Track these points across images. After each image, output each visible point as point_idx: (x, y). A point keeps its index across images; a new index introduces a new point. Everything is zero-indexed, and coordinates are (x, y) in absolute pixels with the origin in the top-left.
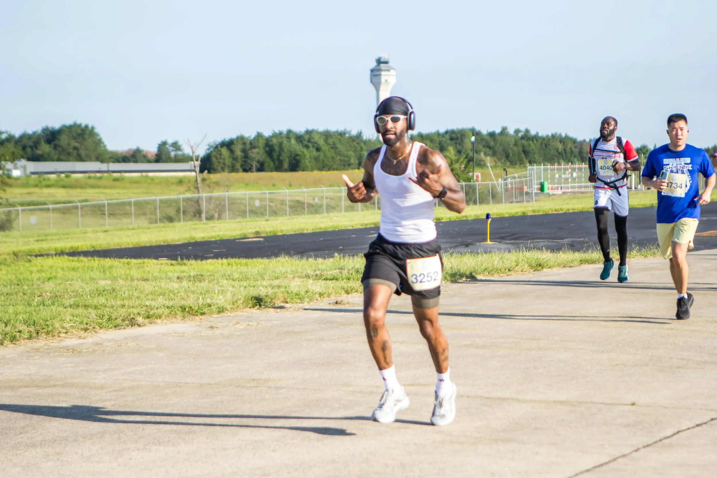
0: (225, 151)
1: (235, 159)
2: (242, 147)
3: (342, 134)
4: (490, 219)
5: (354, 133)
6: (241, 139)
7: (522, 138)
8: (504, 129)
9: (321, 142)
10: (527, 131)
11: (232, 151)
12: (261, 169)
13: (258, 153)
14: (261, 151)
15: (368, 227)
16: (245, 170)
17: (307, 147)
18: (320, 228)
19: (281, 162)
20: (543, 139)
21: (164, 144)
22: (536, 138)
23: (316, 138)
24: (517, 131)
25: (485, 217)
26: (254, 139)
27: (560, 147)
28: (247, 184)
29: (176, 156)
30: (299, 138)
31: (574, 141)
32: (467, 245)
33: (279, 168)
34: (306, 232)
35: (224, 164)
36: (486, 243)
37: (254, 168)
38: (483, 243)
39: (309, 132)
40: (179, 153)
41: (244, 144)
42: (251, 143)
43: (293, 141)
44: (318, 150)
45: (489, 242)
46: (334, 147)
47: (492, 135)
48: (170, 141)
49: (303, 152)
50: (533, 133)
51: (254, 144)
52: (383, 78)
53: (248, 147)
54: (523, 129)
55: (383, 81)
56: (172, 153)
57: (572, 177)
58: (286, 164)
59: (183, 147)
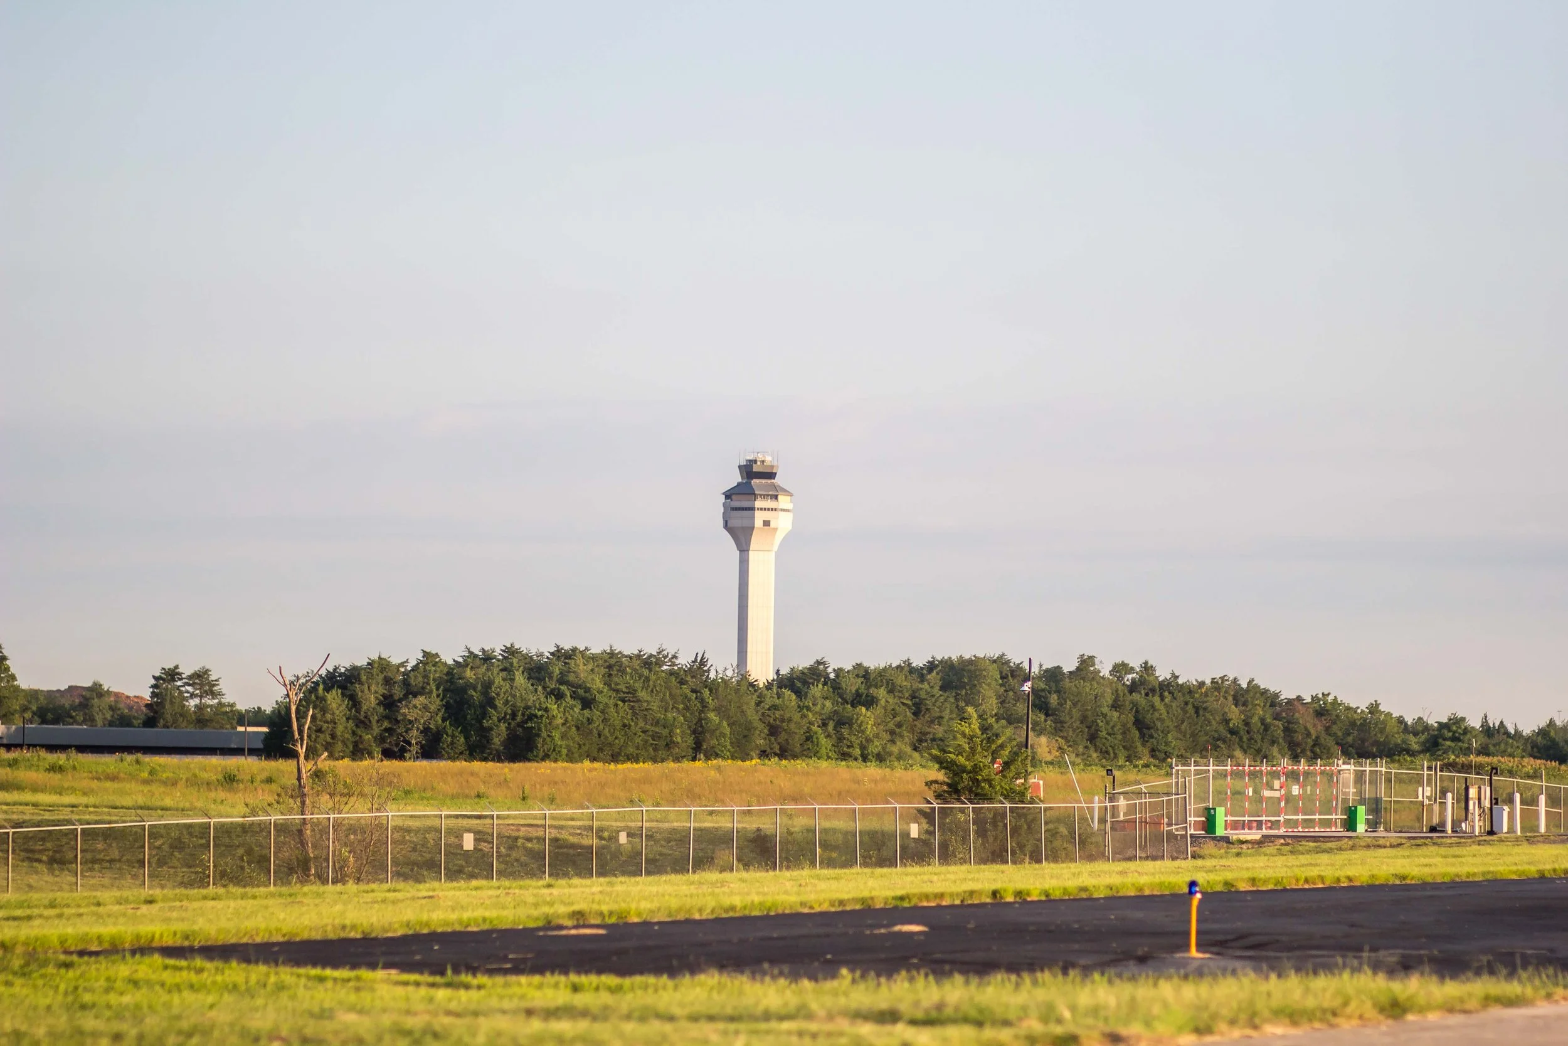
0: (334, 699)
1: (363, 723)
2: (382, 690)
3: (649, 663)
4: (1199, 896)
5: (685, 660)
6: (381, 666)
7: (1133, 688)
8: (1086, 662)
9: (597, 683)
10: (1147, 668)
11: (354, 702)
12: (431, 750)
13: (426, 708)
14: (435, 703)
15: (848, 908)
16: (388, 754)
17: (559, 696)
18: (733, 908)
19: (485, 734)
20: (1188, 690)
21: (172, 675)
22: (1168, 688)
23: (581, 670)
24: (1120, 669)
25: (1186, 890)
26: (415, 668)
27: (1235, 714)
28: (407, 793)
29: (200, 708)
30: (537, 670)
31: (1272, 699)
32: (1142, 960)
33: (478, 750)
34: (697, 916)
35: (333, 736)
36: (1186, 955)
37: (415, 749)
38: (1178, 955)
39: (564, 656)
40: (209, 701)
41: (388, 681)
42: (406, 683)
43: (520, 679)
44: (587, 703)
45: (1194, 952)
46: (628, 697)
47: (1053, 675)
48: (186, 670)
49: (546, 710)
50: (1163, 673)
51: (416, 681)
52: (759, 518)
53: (398, 692)
54: (1136, 663)
55: (758, 523)
56: (193, 703)
57: (1288, 798)
58: (497, 740)
59: (222, 686)
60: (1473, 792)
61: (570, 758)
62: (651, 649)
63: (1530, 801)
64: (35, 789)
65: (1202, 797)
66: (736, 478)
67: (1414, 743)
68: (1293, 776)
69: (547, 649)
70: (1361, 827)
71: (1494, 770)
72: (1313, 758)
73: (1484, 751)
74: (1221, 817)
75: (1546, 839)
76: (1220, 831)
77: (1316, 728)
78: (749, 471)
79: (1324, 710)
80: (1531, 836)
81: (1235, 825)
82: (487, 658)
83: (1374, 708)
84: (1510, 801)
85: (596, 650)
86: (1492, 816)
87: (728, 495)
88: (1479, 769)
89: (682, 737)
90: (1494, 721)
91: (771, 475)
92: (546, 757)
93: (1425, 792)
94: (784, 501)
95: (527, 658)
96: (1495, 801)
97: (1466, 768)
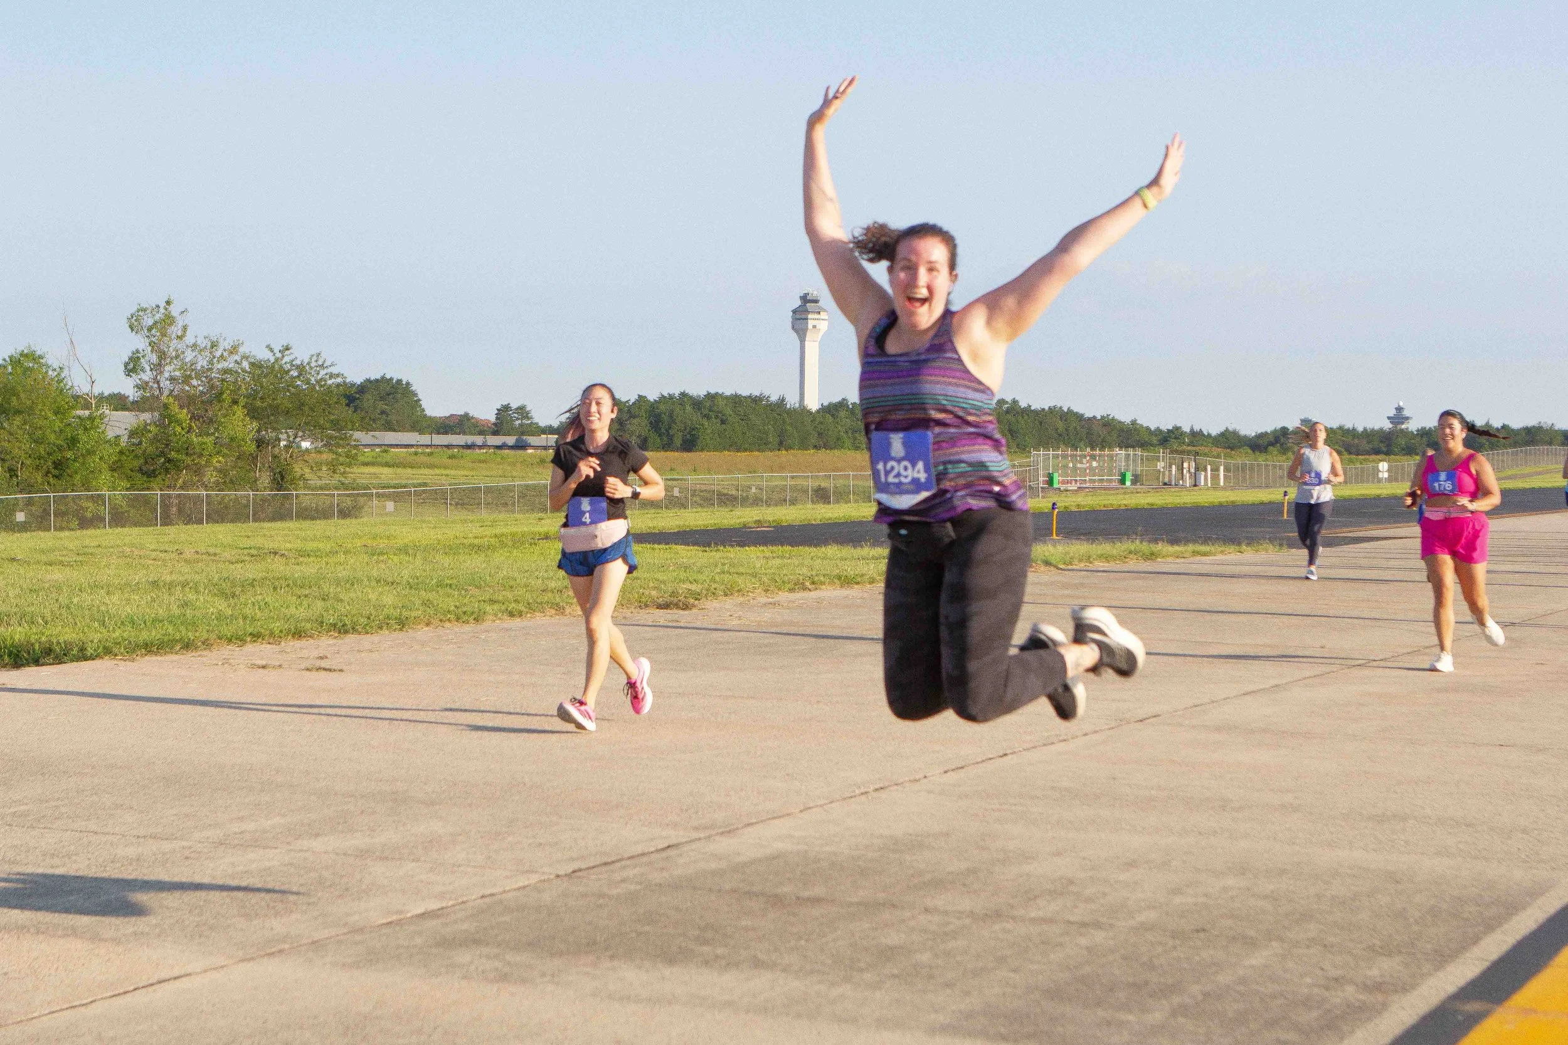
3: (756, 400)
5: (774, 398)
7: (1008, 412)
9: (729, 411)
10: (1015, 402)
14: (644, 422)
19: (671, 437)
20: (1037, 413)
21: (506, 408)
22: (1027, 411)
23: (720, 404)
27: (1061, 425)
29: (521, 426)
30: (697, 404)
31: (1079, 417)
33: (669, 446)
40: (528, 422)
43: (688, 408)
44: (723, 421)
46: (745, 418)
48: (514, 406)
49: (702, 425)
50: (1023, 404)
51: (635, 411)
52: (811, 323)
53: (625, 416)
54: (1009, 399)
55: (810, 326)
56: (518, 422)
57: (1091, 468)
58: (678, 441)
59: (533, 414)
60: (1186, 465)
61: (715, 450)
62: (756, 393)
63: (1215, 470)
64: (445, 468)
65: (1046, 468)
66: (799, 303)
67: (1155, 440)
68: (1093, 457)
69: (702, 393)
70: (1128, 483)
71: (1197, 454)
72: (1102, 448)
73: (1191, 444)
74: (1056, 478)
75: (1224, 489)
76: (1056, 485)
77: (1103, 432)
78: (805, 299)
79: (1108, 423)
80: (1215, 486)
81: (1063, 482)
82: (671, 397)
83: (1134, 422)
84: (1205, 470)
85: (728, 393)
86: (1195, 477)
87: (794, 312)
88: (1189, 453)
89: (773, 439)
90: (1196, 428)
91: (816, 301)
92: (702, 450)
93: (1160, 465)
94: (823, 315)
95: (691, 397)
96: (1197, 469)
97: (1182, 452)
